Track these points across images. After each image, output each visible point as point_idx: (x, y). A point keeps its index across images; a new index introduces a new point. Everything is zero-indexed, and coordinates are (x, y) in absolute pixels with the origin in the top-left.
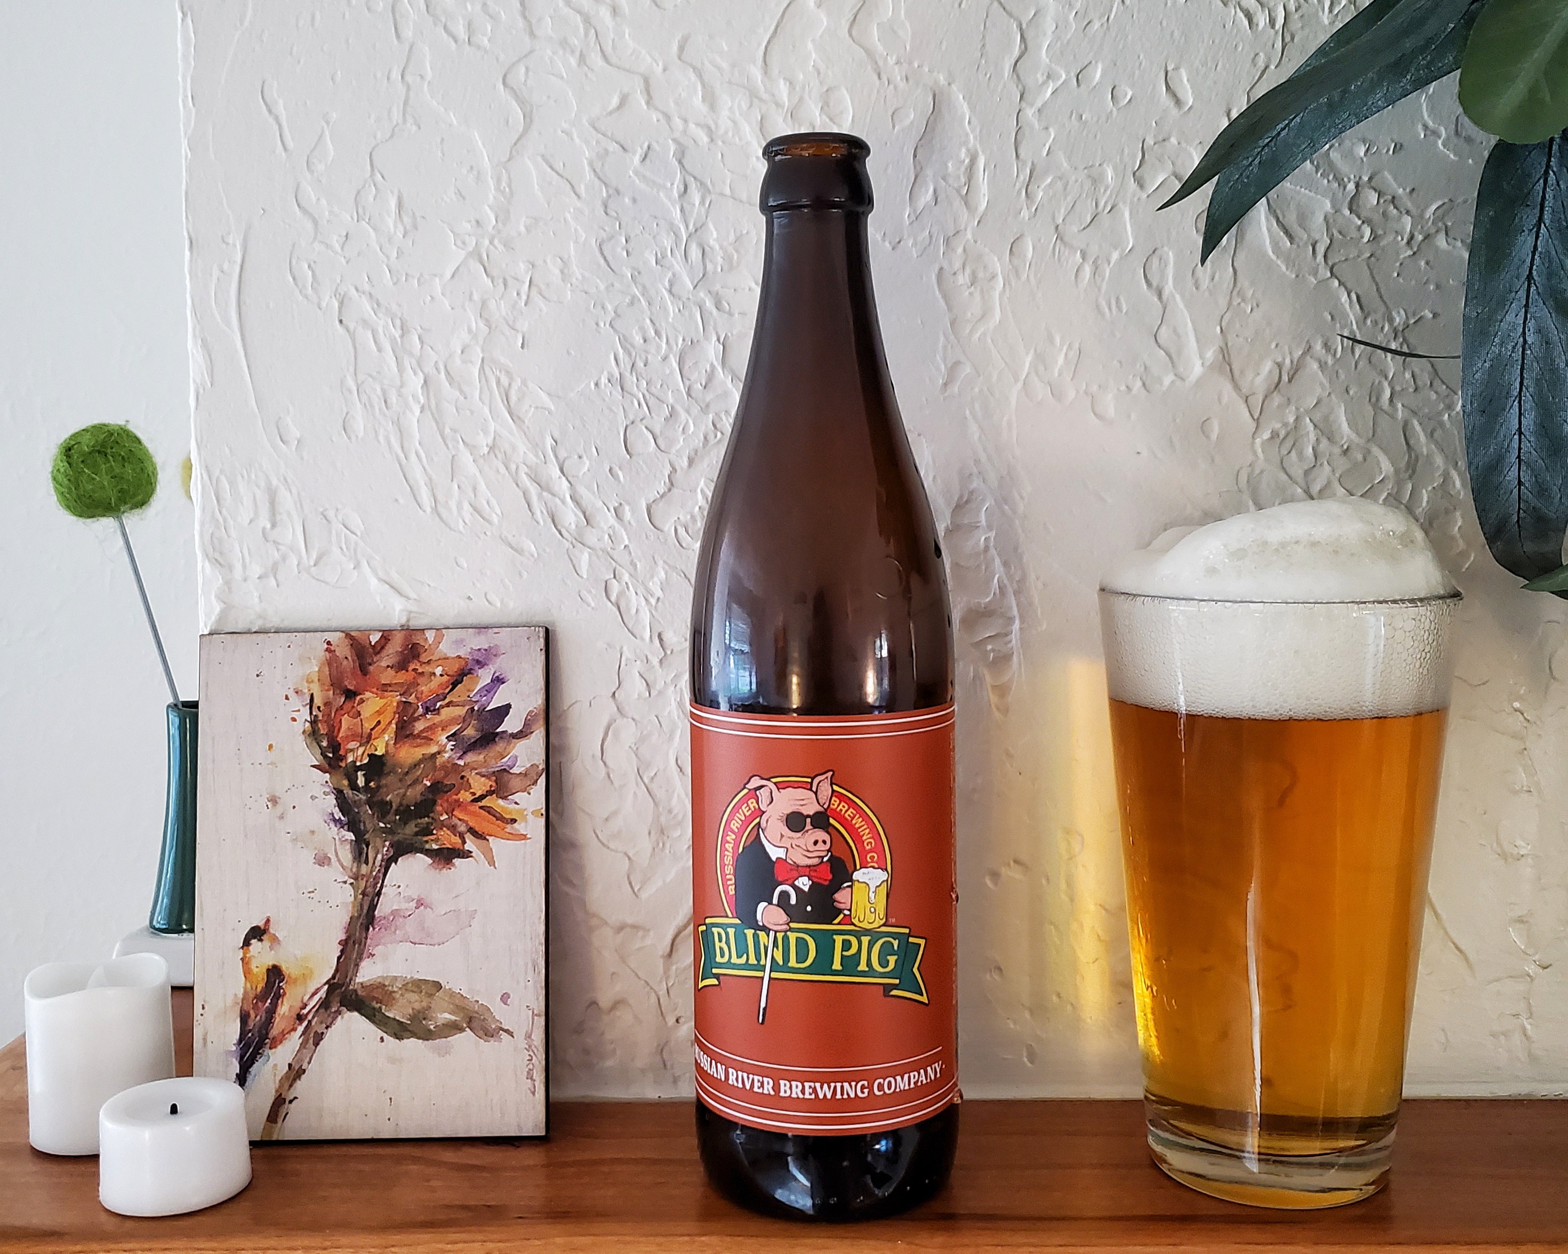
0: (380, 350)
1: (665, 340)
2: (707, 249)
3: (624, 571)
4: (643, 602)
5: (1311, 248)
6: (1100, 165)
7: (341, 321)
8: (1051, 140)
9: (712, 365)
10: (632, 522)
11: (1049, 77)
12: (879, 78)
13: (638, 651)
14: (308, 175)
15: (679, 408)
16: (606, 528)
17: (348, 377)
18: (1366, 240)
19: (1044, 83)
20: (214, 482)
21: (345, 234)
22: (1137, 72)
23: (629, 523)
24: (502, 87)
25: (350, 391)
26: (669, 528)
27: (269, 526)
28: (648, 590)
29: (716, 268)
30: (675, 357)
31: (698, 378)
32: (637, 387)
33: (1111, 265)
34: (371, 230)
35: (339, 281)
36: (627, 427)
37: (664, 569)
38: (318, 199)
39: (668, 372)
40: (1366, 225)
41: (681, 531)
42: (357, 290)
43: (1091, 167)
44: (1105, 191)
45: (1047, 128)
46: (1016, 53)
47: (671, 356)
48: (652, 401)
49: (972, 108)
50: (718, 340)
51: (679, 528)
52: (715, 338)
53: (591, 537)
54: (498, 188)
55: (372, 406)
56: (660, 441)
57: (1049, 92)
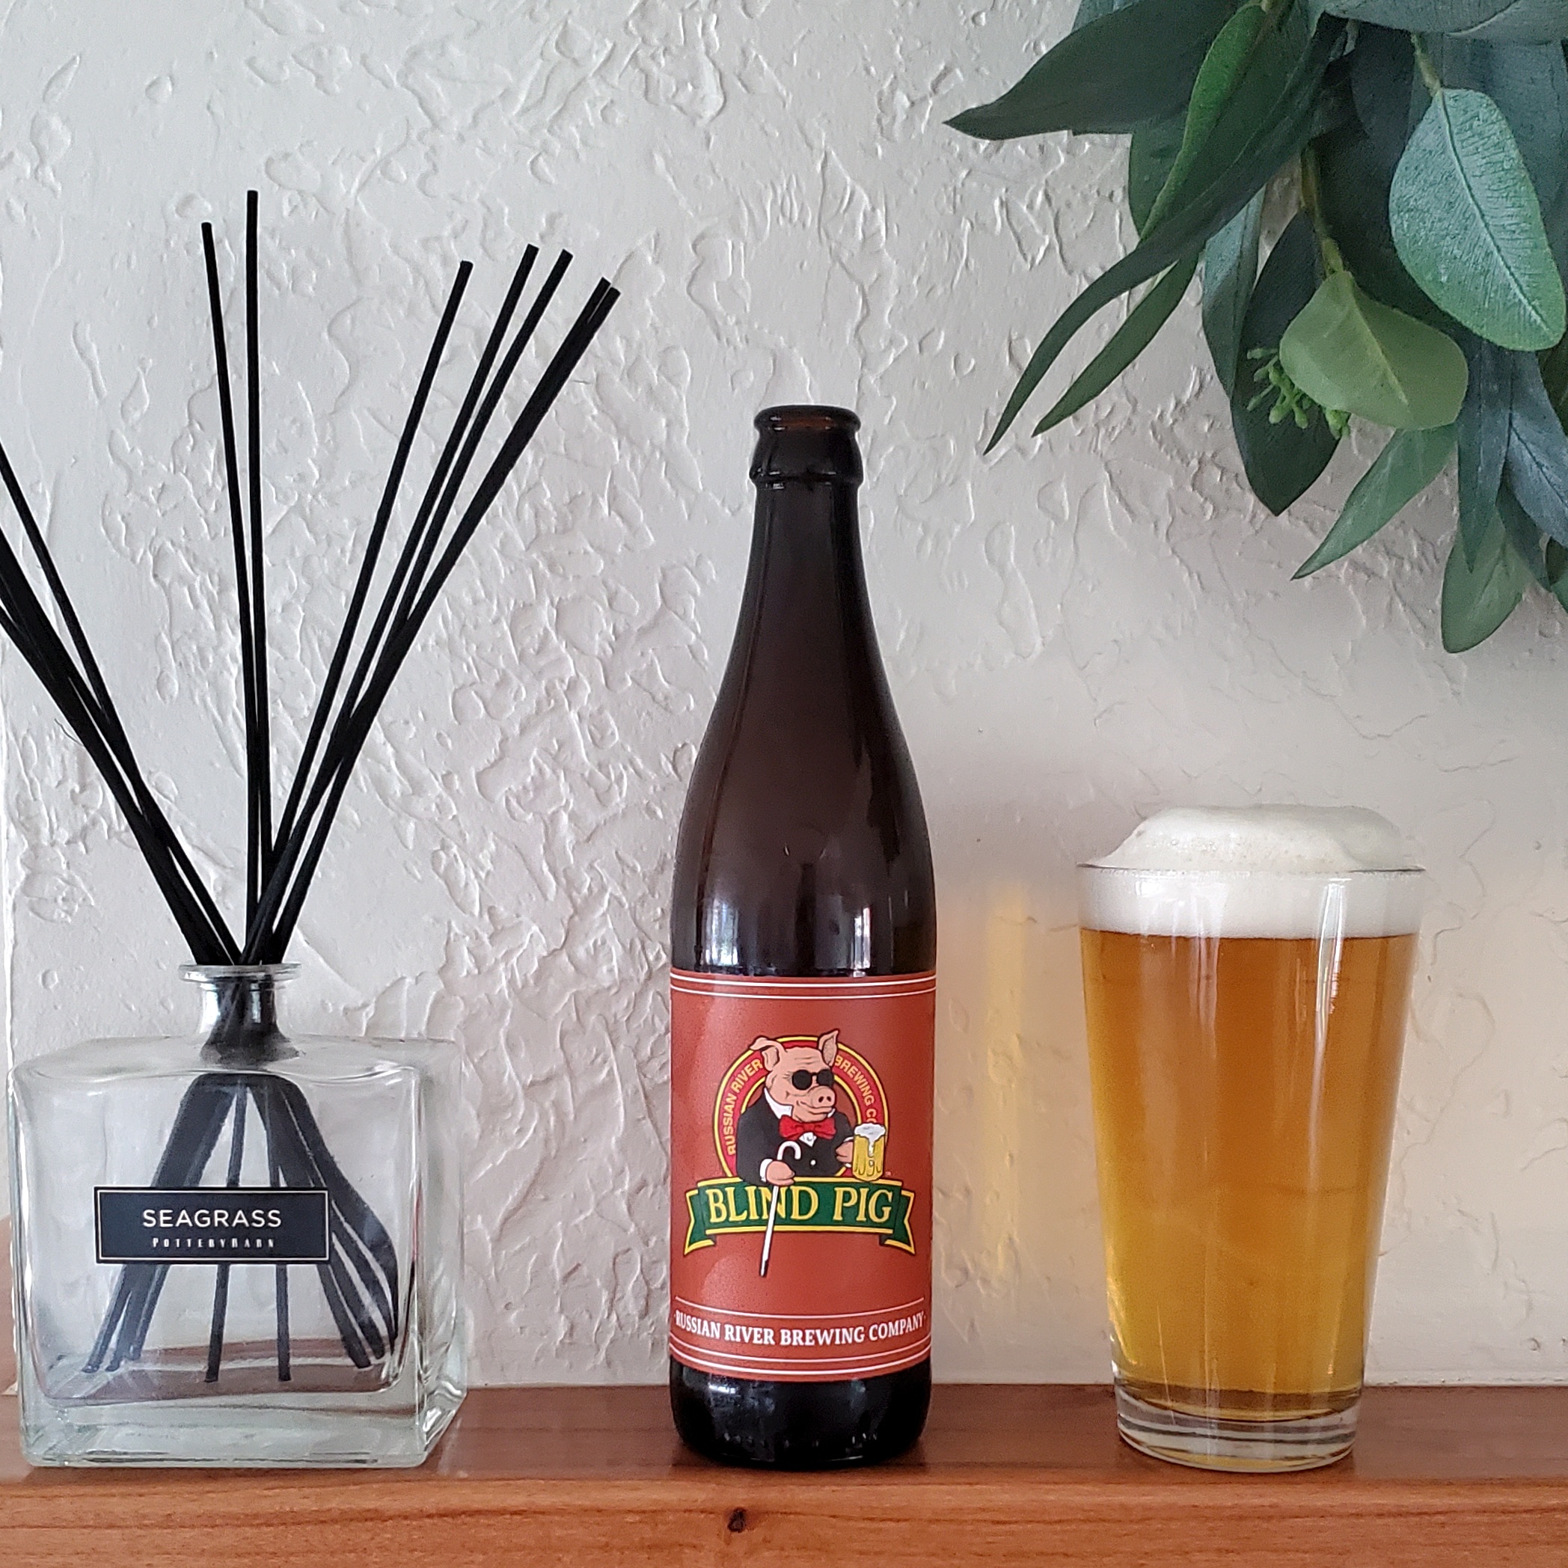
0: (197, 606)
1: (496, 602)
2: (541, 510)
3: (453, 844)
4: (472, 876)
5: (1153, 525)
6: (942, 436)
7: (155, 576)
8: (893, 408)
9: (546, 630)
10: (461, 791)
11: (891, 342)
12: (719, 338)
13: (467, 925)
14: (122, 423)
15: (509, 672)
16: (433, 797)
17: (163, 635)
18: (1208, 517)
19: (888, 349)
20: (20, 740)
21: (160, 485)
22: (980, 341)
23: (458, 791)
24: (327, 337)
25: (165, 650)
26: (500, 798)
27: (77, 790)
28: (477, 862)
29: (549, 528)
30: (506, 619)
31: (531, 643)
32: (467, 649)
33: (954, 538)
34: (187, 481)
35: (154, 533)
36: (456, 691)
37: (494, 840)
38: (133, 450)
39: (499, 635)
40: (1208, 503)
41: (514, 802)
42: (173, 543)
43: (934, 437)
44: (947, 462)
45: (889, 397)
46: (858, 317)
47: (503, 620)
48: (483, 664)
49: (813, 373)
50: (552, 603)
51: (511, 798)
52: (548, 602)
53: (419, 806)
54: (321, 442)
55: (188, 665)
56: (491, 708)
57: (891, 360)
